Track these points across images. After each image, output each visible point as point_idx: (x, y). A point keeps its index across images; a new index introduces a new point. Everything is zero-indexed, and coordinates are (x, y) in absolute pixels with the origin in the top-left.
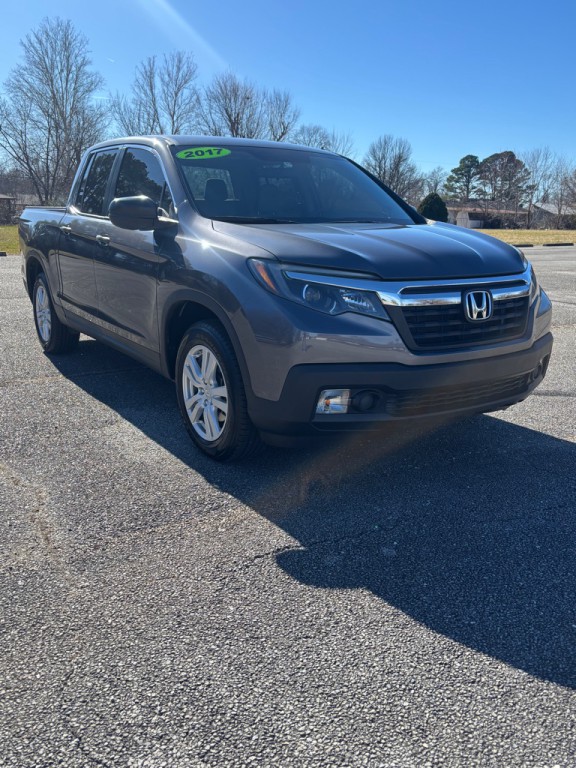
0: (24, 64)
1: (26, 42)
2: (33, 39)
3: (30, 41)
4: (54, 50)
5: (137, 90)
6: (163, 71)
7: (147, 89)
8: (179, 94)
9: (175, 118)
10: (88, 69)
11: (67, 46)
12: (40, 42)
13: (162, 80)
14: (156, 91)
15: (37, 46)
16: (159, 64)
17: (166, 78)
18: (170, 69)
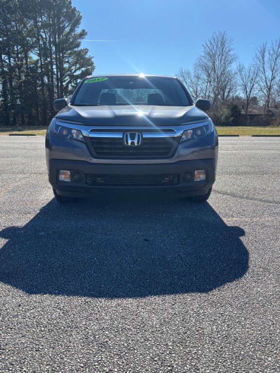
0: (203, 54)
1: (205, 44)
2: (208, 43)
3: (206, 44)
4: (217, 46)
5: (255, 60)
6: (271, 49)
7: (261, 58)
8: (278, 59)
9: (274, 72)
10: (231, 53)
11: (223, 44)
12: (211, 43)
13: (269, 53)
14: (265, 59)
15: (209, 45)
16: (269, 45)
17: (272, 52)
18: (274, 47)
